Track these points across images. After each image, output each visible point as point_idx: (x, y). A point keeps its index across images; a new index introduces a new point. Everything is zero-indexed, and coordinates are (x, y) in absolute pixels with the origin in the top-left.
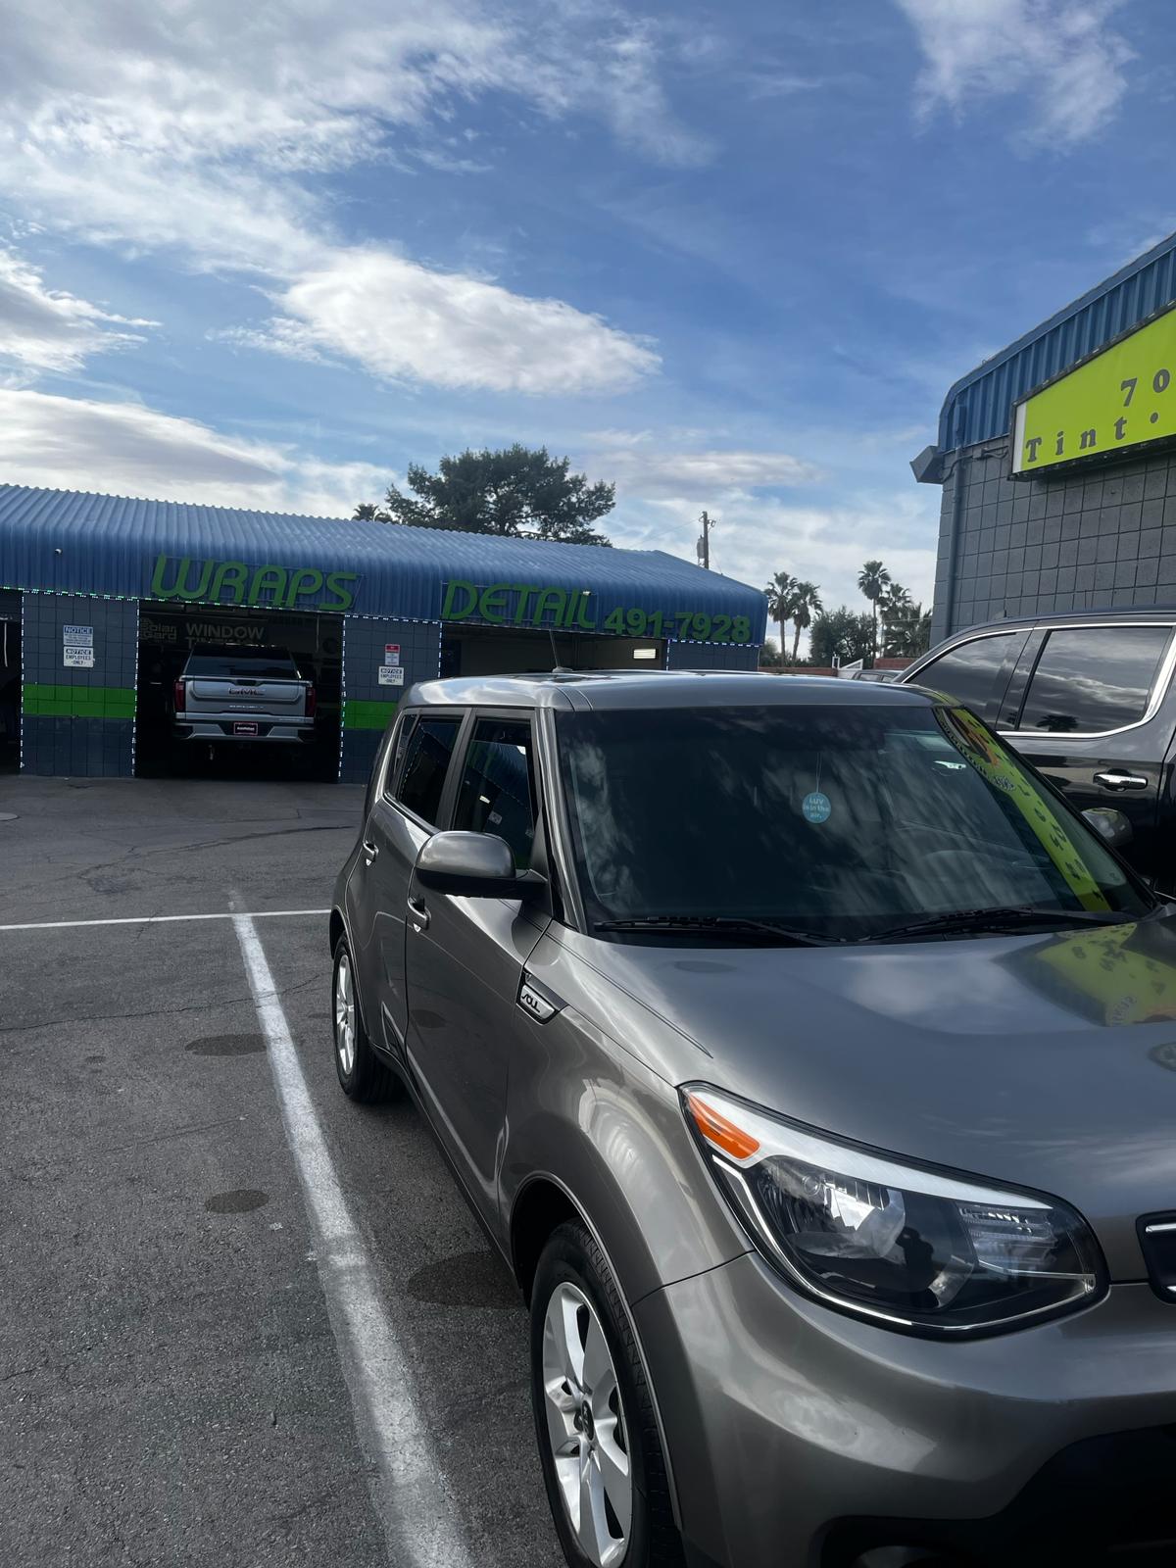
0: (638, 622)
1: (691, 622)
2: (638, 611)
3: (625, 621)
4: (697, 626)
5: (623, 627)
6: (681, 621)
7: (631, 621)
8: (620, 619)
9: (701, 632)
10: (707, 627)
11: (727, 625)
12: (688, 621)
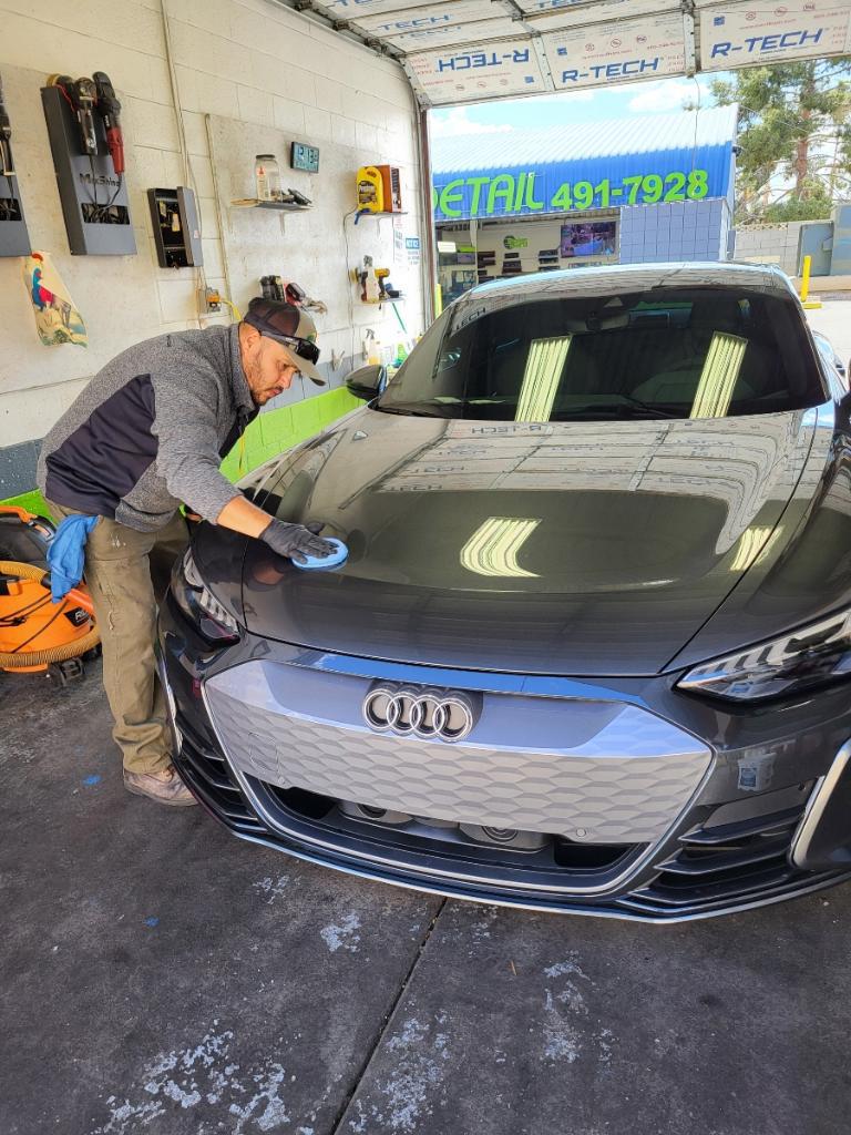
0: (584, 196)
1: (640, 186)
2: (582, 184)
3: (572, 196)
4: (647, 189)
5: (571, 202)
6: (631, 186)
7: (578, 194)
8: (567, 195)
9: (652, 194)
10: (658, 188)
11: (682, 183)
12: (637, 185)
